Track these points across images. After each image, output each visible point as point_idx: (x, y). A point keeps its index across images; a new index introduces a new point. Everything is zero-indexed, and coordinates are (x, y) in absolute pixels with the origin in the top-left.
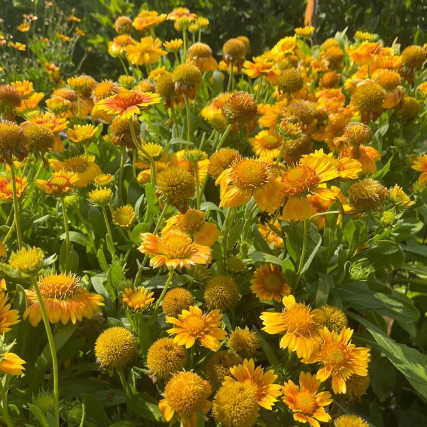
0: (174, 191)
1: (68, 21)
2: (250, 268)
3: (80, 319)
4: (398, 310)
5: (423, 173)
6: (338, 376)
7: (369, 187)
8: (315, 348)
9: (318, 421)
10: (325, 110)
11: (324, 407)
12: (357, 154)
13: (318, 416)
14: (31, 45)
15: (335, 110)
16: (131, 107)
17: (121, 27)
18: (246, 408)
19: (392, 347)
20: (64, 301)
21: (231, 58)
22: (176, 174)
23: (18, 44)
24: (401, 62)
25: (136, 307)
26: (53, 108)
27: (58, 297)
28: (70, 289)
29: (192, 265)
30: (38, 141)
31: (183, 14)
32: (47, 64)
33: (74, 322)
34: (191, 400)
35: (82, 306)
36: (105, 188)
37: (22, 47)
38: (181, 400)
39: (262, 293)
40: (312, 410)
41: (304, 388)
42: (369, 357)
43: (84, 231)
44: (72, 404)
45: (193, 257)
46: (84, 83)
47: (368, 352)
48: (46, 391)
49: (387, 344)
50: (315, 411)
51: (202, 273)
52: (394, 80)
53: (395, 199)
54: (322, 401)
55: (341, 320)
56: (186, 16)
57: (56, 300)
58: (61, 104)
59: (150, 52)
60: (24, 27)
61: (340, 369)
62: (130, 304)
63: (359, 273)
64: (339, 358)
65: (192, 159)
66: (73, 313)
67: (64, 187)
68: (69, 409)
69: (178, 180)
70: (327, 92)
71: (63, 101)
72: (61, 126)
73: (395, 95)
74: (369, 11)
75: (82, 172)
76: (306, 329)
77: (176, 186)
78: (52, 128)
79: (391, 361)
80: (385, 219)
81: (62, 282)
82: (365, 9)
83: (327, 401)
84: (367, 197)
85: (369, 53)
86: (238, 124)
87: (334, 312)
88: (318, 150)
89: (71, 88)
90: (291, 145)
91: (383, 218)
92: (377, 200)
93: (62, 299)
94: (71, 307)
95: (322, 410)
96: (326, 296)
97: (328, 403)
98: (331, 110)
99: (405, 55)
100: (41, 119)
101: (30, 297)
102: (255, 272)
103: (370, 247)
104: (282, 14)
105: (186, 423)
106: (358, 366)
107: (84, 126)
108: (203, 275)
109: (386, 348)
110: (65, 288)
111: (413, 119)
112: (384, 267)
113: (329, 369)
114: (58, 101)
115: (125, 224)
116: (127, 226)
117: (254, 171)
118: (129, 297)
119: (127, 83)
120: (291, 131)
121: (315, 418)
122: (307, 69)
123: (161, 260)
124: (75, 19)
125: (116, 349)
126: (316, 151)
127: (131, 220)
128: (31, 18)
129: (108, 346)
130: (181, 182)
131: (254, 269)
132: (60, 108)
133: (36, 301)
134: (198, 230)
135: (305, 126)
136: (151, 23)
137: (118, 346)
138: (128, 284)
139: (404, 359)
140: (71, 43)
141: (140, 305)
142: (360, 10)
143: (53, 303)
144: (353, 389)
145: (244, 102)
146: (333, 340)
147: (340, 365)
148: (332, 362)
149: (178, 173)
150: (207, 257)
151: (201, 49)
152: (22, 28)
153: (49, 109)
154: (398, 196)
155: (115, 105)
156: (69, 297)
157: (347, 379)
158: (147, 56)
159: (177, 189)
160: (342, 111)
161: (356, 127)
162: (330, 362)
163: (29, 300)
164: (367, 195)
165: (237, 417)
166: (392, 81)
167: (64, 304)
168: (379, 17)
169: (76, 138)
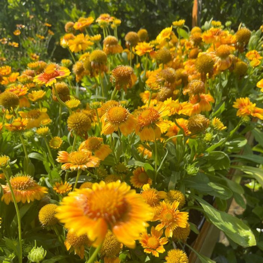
0: (77, 127)
1: (43, 27)
2: (130, 170)
3: (33, 200)
4: (221, 192)
5: (239, 110)
6: (169, 227)
7: (197, 119)
8: (157, 213)
9: (158, 252)
10: (186, 73)
11: (163, 245)
12: (199, 100)
13: (159, 250)
14: (22, 43)
15: (192, 73)
16: (52, 79)
17: (68, 29)
18: (112, 245)
19: (214, 213)
20: (23, 191)
21: (130, 44)
22: (78, 117)
23: (14, 43)
24: (236, 39)
25: (61, 192)
26: (21, 81)
27: (20, 189)
28: (26, 184)
29: (85, 168)
30: (9, 101)
31: (106, 18)
32: (32, 54)
33: (29, 202)
34: (79, 239)
35: (34, 193)
36: (46, 127)
37: (16, 45)
38: (74, 239)
39: (137, 184)
40: (156, 247)
41: (153, 235)
42: (187, 217)
43: (40, 152)
44: (27, 245)
45: (88, 164)
46: (37, 65)
47: (188, 215)
48: (13, 238)
49: (211, 211)
50: (158, 247)
51: (101, 173)
52: (226, 52)
53: (214, 126)
54: (162, 242)
55: (180, 197)
56: (107, 19)
57: (18, 190)
58: (26, 79)
59: (82, 43)
60: (17, 32)
61: (170, 224)
62: (57, 191)
63: (192, 171)
64: (170, 218)
65: (94, 107)
66: (28, 197)
67: (19, 127)
68: (25, 248)
69: (79, 120)
70: (190, 62)
71: (27, 77)
72: (23, 92)
73: (227, 61)
74: (235, 5)
75: (37, 118)
76: (152, 202)
77: (78, 124)
78: (18, 94)
79: (211, 221)
80: (207, 138)
81: (22, 180)
82: (232, 4)
83: (165, 242)
84: (195, 126)
85: (213, 35)
86: (119, 85)
87: (176, 193)
88: (169, 98)
89: (30, 69)
90: (161, 96)
91: (205, 138)
92: (202, 127)
93: (22, 190)
94: (27, 194)
95: (162, 247)
96: (174, 185)
97: (165, 243)
98: (189, 73)
99: (237, 35)
100: (13, 89)
101: (5, 189)
102: (133, 172)
103: (204, 156)
104: (178, 12)
105: (78, 252)
106: (181, 222)
107: (38, 91)
108: (102, 174)
109: (209, 213)
110: (23, 183)
111: (244, 75)
112: (219, 167)
113: (163, 224)
114: (24, 77)
115: (57, 147)
116: (58, 148)
117: (119, 113)
118: (58, 187)
119: (66, 64)
120: (153, 88)
121: (157, 251)
122: (183, 47)
123: (68, 166)
124: (48, 25)
125: (49, 216)
126: (168, 99)
127: (60, 145)
128: (21, 27)
129: (45, 214)
130: (81, 121)
131: (132, 171)
132: (26, 81)
133: (9, 191)
134: (97, 149)
135: (170, 84)
136: (84, 25)
137: (50, 214)
138: (57, 180)
139: (221, 220)
140: (47, 41)
141: (63, 192)
142: (230, 5)
143: (17, 192)
144: (179, 235)
145: (121, 72)
146: (167, 208)
147: (170, 222)
148: (165, 220)
149: (79, 116)
150: (96, 164)
151: (111, 40)
152: (16, 33)
153: (19, 82)
154: (216, 124)
155: (43, 78)
156: (26, 188)
157: (174, 229)
158: (80, 46)
159: (79, 125)
160: (196, 74)
161: (195, 83)
162: (164, 220)
163: (5, 191)
164: (196, 124)
165: (107, 250)
166: (224, 53)
167: (23, 192)
168: (241, 9)
169: (33, 98)
